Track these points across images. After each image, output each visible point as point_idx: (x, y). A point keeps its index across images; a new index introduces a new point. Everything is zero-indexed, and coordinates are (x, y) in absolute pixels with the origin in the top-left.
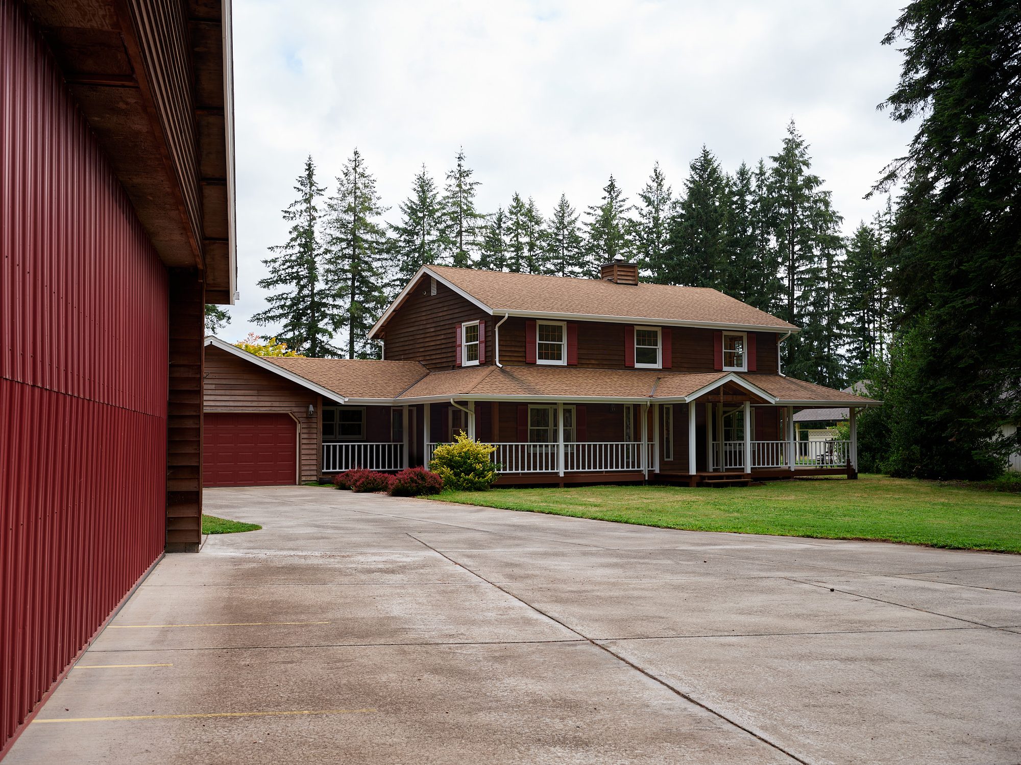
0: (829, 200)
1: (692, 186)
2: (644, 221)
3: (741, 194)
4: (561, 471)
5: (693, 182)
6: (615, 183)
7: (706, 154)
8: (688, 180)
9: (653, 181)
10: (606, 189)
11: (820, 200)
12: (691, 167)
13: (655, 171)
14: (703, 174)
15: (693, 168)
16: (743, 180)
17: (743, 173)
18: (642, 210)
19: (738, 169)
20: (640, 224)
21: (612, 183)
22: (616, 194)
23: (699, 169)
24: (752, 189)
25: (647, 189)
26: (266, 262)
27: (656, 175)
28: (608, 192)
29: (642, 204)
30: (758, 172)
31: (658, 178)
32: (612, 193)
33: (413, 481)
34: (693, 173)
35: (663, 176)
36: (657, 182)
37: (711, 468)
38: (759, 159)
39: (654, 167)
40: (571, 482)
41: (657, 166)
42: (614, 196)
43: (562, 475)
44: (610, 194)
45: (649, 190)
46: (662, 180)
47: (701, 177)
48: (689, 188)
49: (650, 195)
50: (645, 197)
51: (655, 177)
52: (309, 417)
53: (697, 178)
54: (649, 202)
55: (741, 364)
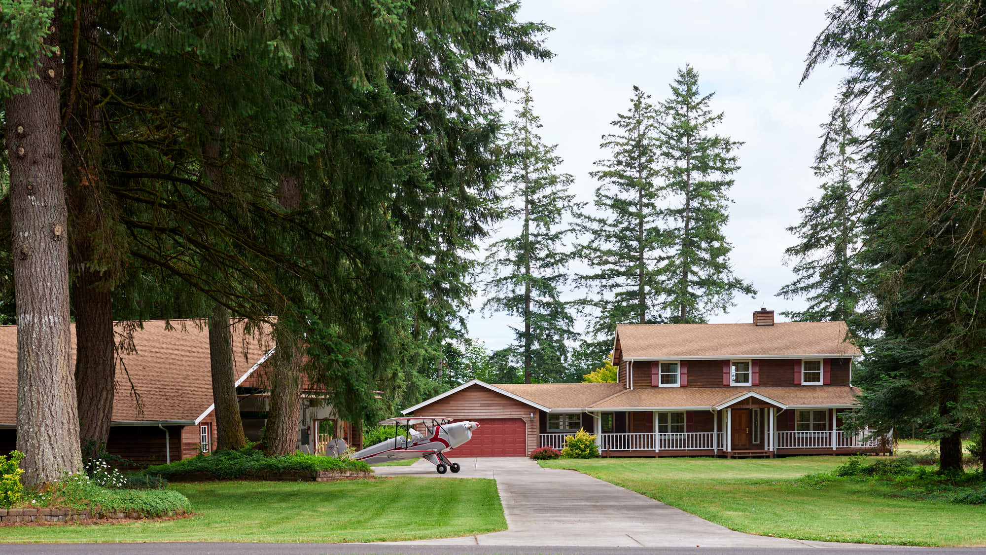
4: (657, 449)
26: (791, 229)
33: (541, 453)
40: (662, 455)
43: (657, 451)
52: (532, 421)
55: (818, 380)
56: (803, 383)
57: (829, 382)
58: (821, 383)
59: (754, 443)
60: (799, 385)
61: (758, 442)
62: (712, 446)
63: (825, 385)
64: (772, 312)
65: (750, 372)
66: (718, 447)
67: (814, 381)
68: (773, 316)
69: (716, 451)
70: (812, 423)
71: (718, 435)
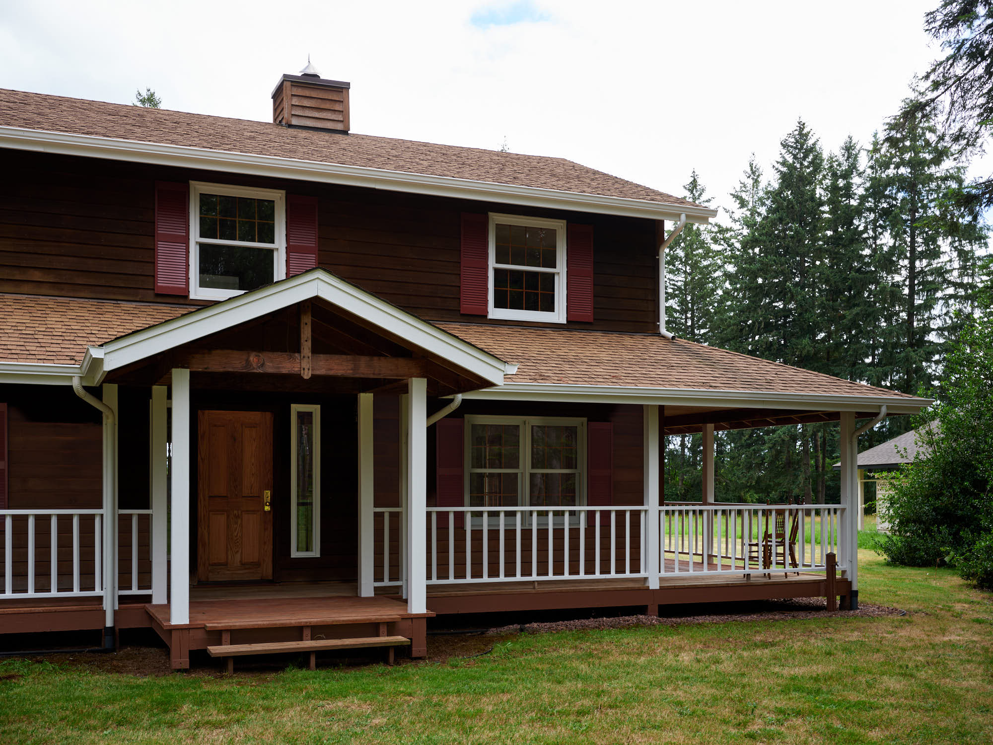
0: (963, 177)
1: (784, 169)
2: (737, 226)
3: (847, 175)
5: (784, 163)
6: (698, 180)
7: (802, 126)
8: (778, 162)
9: (749, 177)
10: (687, 186)
11: (953, 177)
12: (781, 143)
13: (751, 165)
14: (798, 153)
15: (785, 145)
16: (848, 158)
17: (849, 149)
18: (733, 212)
19: (843, 145)
20: (731, 230)
21: (695, 179)
22: (699, 192)
23: (792, 147)
24: (861, 169)
25: (741, 187)
27: (752, 169)
28: (689, 190)
29: (734, 205)
30: (871, 148)
31: (753, 173)
32: (694, 192)
34: (784, 151)
35: (761, 170)
36: (753, 179)
37: (367, 586)
38: (873, 132)
39: (749, 159)
41: (753, 158)
42: (697, 195)
44: (692, 192)
45: (743, 189)
46: (758, 176)
47: (795, 157)
48: (781, 172)
49: (744, 195)
50: (737, 197)
51: (750, 172)
53: (790, 159)
54: (743, 204)
55: (550, 307)
56: (495, 313)
57: (587, 314)
58: (559, 315)
59: (295, 554)
60: (480, 318)
61: (316, 553)
62: (88, 582)
63: (574, 324)
64: (341, 88)
65: (280, 244)
66: (124, 582)
67: (532, 306)
68: (344, 102)
69: (109, 606)
70: (525, 469)
71: (124, 524)
